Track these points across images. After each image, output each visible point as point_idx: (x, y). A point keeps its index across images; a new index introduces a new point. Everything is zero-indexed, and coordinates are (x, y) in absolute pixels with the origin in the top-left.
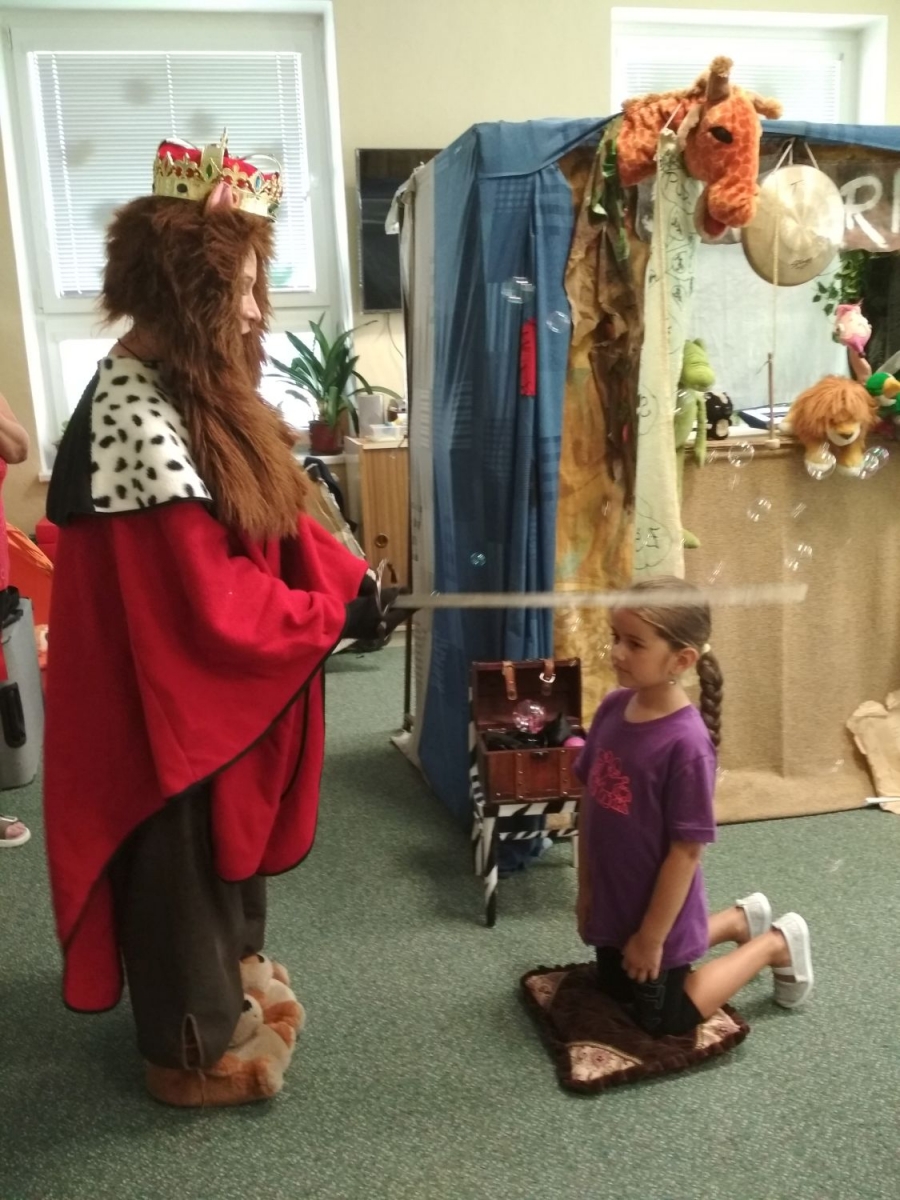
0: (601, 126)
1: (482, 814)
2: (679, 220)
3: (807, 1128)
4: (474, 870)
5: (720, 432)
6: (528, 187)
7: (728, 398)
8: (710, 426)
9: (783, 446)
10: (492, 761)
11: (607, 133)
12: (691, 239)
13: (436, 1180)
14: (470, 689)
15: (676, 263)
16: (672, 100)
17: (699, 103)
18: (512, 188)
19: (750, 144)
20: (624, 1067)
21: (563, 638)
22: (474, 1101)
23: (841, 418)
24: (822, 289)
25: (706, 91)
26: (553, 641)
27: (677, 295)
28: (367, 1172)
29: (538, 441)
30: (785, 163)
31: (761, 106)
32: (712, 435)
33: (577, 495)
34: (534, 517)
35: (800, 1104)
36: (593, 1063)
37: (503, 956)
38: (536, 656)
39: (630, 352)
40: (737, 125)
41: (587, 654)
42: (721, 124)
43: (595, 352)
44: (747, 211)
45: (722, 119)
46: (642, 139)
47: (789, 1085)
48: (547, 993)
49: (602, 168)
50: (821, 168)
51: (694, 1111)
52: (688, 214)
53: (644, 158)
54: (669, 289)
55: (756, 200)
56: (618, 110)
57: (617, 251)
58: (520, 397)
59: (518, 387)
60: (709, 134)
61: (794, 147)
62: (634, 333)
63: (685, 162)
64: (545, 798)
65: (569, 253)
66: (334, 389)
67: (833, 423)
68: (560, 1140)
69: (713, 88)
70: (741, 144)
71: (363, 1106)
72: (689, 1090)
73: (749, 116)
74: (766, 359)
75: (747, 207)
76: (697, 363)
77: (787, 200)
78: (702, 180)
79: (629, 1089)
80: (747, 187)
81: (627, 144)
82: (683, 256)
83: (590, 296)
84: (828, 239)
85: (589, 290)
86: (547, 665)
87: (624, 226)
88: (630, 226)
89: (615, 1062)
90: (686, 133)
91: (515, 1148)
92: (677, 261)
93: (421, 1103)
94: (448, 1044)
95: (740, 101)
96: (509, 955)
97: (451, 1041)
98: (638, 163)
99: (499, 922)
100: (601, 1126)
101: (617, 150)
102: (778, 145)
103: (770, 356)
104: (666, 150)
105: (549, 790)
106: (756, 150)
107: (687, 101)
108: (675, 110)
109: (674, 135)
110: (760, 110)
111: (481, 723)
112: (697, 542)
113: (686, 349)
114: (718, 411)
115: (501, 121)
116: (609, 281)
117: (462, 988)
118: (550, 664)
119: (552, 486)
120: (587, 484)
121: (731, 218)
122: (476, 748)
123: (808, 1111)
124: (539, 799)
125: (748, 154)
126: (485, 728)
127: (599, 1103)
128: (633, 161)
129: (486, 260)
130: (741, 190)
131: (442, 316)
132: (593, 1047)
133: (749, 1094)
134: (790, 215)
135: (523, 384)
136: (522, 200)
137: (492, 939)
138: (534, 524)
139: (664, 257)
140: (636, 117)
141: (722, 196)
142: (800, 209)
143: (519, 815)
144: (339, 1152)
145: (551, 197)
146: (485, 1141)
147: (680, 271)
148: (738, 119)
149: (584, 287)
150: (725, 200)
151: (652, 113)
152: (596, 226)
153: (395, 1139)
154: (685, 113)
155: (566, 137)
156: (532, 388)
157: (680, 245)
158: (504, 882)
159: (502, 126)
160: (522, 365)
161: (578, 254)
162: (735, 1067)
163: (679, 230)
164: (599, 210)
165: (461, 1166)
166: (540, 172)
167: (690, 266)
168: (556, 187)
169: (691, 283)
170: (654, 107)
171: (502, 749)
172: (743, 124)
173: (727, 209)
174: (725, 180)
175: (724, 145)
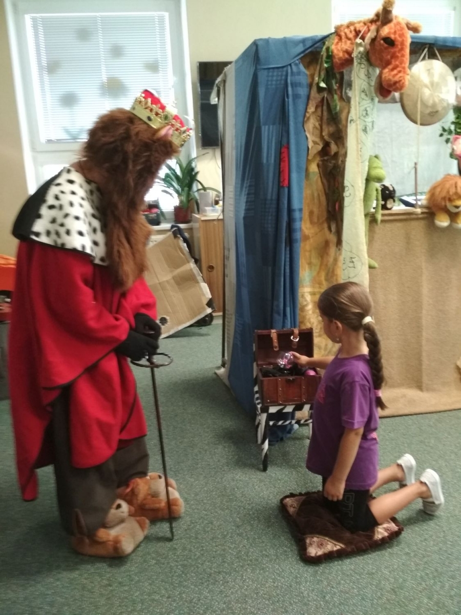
0: (323, 39)
1: (260, 411)
2: (366, 89)
3: (435, 583)
4: (257, 441)
5: (389, 206)
6: (284, 73)
7: (393, 187)
8: (383, 203)
9: (422, 213)
10: (265, 383)
11: (327, 43)
12: (372, 99)
13: (232, 610)
14: (254, 345)
15: (364, 113)
16: (362, 24)
17: (377, 25)
18: (275, 74)
19: (404, 47)
20: (335, 549)
21: (304, 317)
22: (254, 567)
23: (455, 197)
24: (444, 130)
25: (381, 18)
26: (298, 319)
27: (365, 130)
28: (195, 605)
29: (290, 211)
30: (424, 59)
31: (410, 26)
32: (384, 207)
33: (312, 240)
34: (288, 252)
35: (431, 570)
36: (318, 547)
37: (271, 487)
38: (289, 327)
39: (340, 162)
40: (397, 36)
41: (317, 326)
42: (388, 36)
43: (321, 163)
44: (403, 83)
45: (389, 33)
46: (346, 45)
47: (425, 560)
48: (294, 508)
49: (324, 62)
50: (443, 61)
51: (373, 574)
52: (371, 86)
53: (347, 56)
54: (360, 127)
55: (408, 78)
56: (333, 30)
57: (332, 107)
58: (280, 187)
59: (279, 182)
60: (382, 42)
61: (428, 51)
62: (342, 152)
63: (370, 58)
64: (294, 403)
65: (306, 109)
66: (186, 189)
67: (450, 200)
68: (300, 588)
69: (384, 17)
70: (400, 47)
71: (194, 569)
72: (370, 562)
73: (404, 31)
74: (413, 165)
75: (403, 81)
76: (375, 168)
77: (425, 79)
78: (378, 67)
79: (338, 561)
80: (403, 70)
81: (338, 48)
82: (368, 109)
83: (318, 132)
84: (447, 100)
85: (317, 128)
86: (295, 331)
87: (336, 94)
88: (339, 94)
89: (331, 546)
90: (370, 41)
91: (276, 592)
92: (365, 112)
93: (225, 567)
94: (240, 535)
95: (399, 23)
96: (275, 487)
97: (242, 533)
98: (344, 58)
99: (269, 469)
100: (322, 581)
101: (332, 52)
102: (420, 49)
103: (416, 164)
104: (358, 51)
105: (296, 399)
106: (407, 50)
107: (370, 24)
108: (364, 29)
109: (363, 43)
110: (409, 28)
111: (260, 363)
112: (376, 265)
113: (370, 161)
114: (388, 194)
115: (269, 38)
116: (328, 124)
117: (248, 504)
118: (296, 331)
119: (298, 235)
120: (317, 234)
121: (394, 87)
122: (257, 376)
123: (435, 574)
124: (290, 403)
125: (403, 52)
126: (262, 365)
127: (321, 568)
128: (341, 58)
129: (261, 113)
130: (400, 72)
131: (239, 145)
132: (318, 538)
133: (403, 564)
134: (426, 86)
135: (282, 180)
136: (281, 80)
137: (266, 478)
138: (288, 256)
139: (358, 109)
140: (343, 34)
141: (389, 75)
142: (432, 84)
143: (280, 412)
144: (180, 594)
145: (297, 78)
146: (259, 588)
147: (367, 117)
148: (398, 33)
149: (315, 127)
150: (391, 77)
151: (351, 32)
152: (321, 94)
153: (211, 587)
154: (369, 30)
155: (304, 45)
156: (286, 182)
157: (367, 103)
158: (273, 447)
159: (270, 41)
160: (281, 169)
161: (311, 109)
162: (395, 549)
163: (366, 95)
164: (323, 85)
165: (246, 602)
166: (290, 65)
167: (372, 115)
168: (299, 73)
169: (373, 124)
170: (352, 28)
171: (270, 377)
172: (400, 36)
173: (392, 82)
174: (391, 67)
175: (390, 47)
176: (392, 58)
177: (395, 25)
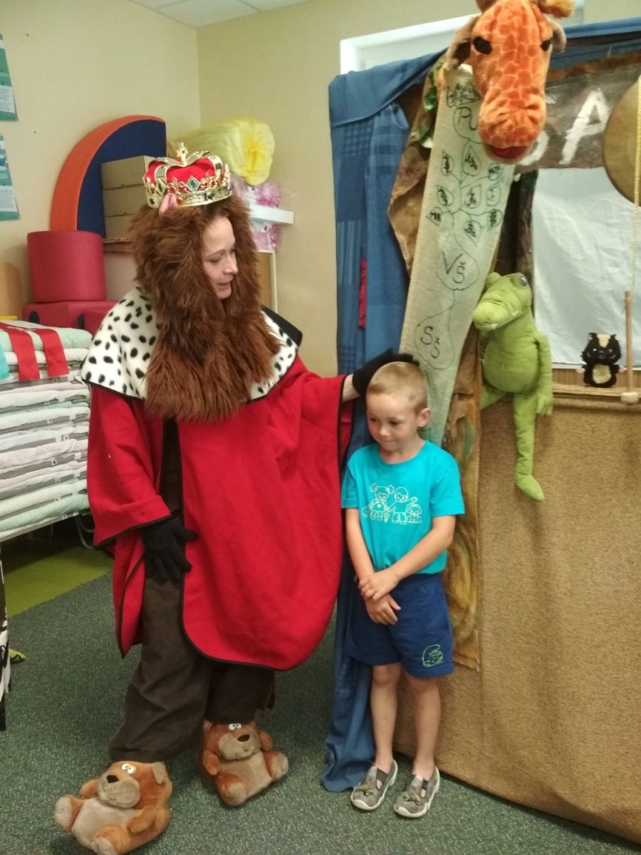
6: (369, 130)
12: (493, 171)
18: (356, 133)
27: (470, 230)
31: (546, 5)
42: (479, 34)
45: (483, 26)
49: (425, 101)
58: (358, 328)
59: (358, 318)
65: (392, 190)
80: (509, 100)
103: (627, 294)
104: (456, 84)
110: (546, 10)
135: (361, 316)
136: (364, 142)
145: (383, 138)
155: (403, 77)
161: (399, 191)
164: (429, 144)
166: (378, 114)
167: (489, 200)
169: (494, 216)
172: (504, 30)
173: (486, 128)
174: (487, 97)
175: (485, 55)
176: (489, 77)
177: (498, 11)
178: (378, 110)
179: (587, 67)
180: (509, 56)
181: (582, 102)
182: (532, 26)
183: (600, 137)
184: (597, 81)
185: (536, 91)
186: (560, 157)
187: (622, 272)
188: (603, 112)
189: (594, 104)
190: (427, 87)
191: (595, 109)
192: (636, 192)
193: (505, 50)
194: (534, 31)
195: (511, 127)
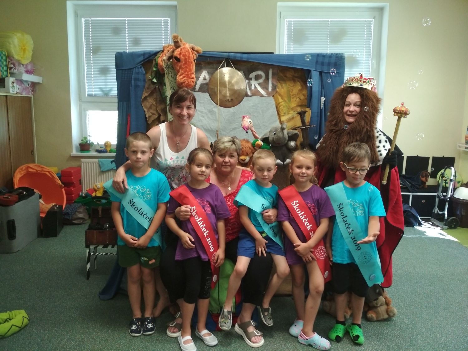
2: (173, 86)
6: (131, 73)
11: (157, 56)
18: (126, 73)
19: (187, 62)
40: (181, 56)
42: (177, 56)
45: (178, 54)
49: (154, 68)
57: (162, 94)
60: (174, 59)
61: (226, 62)
65: (142, 94)
73: (186, 53)
75: (187, 82)
80: (186, 76)
83: (154, 108)
95: (184, 48)
101: (158, 62)
103: (217, 131)
110: (195, 51)
116: (161, 103)
121: (182, 86)
125: (186, 65)
128: (161, 66)
130: (184, 77)
148: (182, 54)
149: (152, 104)
150: (179, 80)
152: (154, 86)
155: (144, 57)
164: (155, 80)
166: (135, 68)
168: (139, 73)
172: (184, 56)
173: (180, 83)
174: (179, 74)
175: (178, 62)
176: (180, 69)
177: (181, 50)
178: (135, 67)
179: (202, 63)
180: (185, 63)
181: (201, 73)
182: (191, 55)
183: (207, 84)
184: (205, 68)
185: (193, 73)
186: (195, 89)
187: (205, 119)
188: (207, 77)
189: (204, 75)
190: (154, 63)
191: (205, 75)
192: (218, 102)
193: (184, 62)
194: (192, 56)
195: (187, 84)
